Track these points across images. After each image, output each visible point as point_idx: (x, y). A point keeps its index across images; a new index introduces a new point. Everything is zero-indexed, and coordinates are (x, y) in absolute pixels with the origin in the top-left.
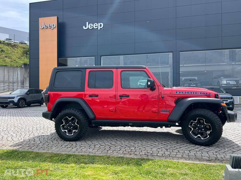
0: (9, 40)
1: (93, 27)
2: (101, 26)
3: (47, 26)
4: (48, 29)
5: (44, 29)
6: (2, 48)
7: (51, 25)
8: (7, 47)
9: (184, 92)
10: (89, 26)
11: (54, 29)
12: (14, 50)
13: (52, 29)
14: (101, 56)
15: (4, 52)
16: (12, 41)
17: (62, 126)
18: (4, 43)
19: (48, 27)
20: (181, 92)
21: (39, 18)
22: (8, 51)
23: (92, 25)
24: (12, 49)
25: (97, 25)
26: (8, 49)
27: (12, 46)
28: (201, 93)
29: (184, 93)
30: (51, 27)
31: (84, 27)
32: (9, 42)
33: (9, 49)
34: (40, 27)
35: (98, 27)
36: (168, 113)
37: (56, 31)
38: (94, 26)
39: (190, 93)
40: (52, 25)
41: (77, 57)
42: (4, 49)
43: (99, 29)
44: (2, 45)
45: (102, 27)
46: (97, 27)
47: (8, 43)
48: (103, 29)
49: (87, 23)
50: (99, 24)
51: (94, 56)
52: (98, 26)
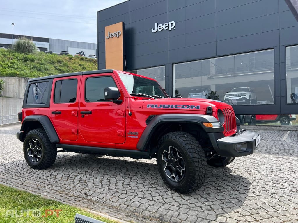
0: (92, 56)
1: (163, 28)
2: (172, 25)
3: (112, 35)
4: (114, 37)
5: (110, 38)
6: (84, 65)
7: (116, 34)
8: (89, 63)
9: (159, 105)
10: (158, 28)
11: (120, 37)
12: (95, 66)
13: (118, 38)
14: (173, 64)
15: (85, 69)
16: (95, 56)
17: (29, 149)
18: (87, 59)
19: (114, 36)
20: (155, 106)
21: (105, 27)
22: (89, 68)
23: (161, 25)
24: (94, 66)
25: (167, 25)
26: (89, 66)
27: (94, 62)
28: (183, 107)
29: (159, 107)
30: (117, 36)
31: (152, 30)
32: (92, 58)
33: (91, 66)
34: (106, 37)
35: (169, 28)
36: (137, 137)
37: (121, 38)
38: (164, 26)
39: (167, 107)
40: (118, 32)
41: (146, 68)
42: (85, 66)
43: (170, 29)
44: (85, 62)
45: (174, 27)
46: (167, 28)
47: (90, 60)
48: (174, 29)
49: (156, 24)
50: (170, 23)
51: (164, 65)
52: (169, 26)
